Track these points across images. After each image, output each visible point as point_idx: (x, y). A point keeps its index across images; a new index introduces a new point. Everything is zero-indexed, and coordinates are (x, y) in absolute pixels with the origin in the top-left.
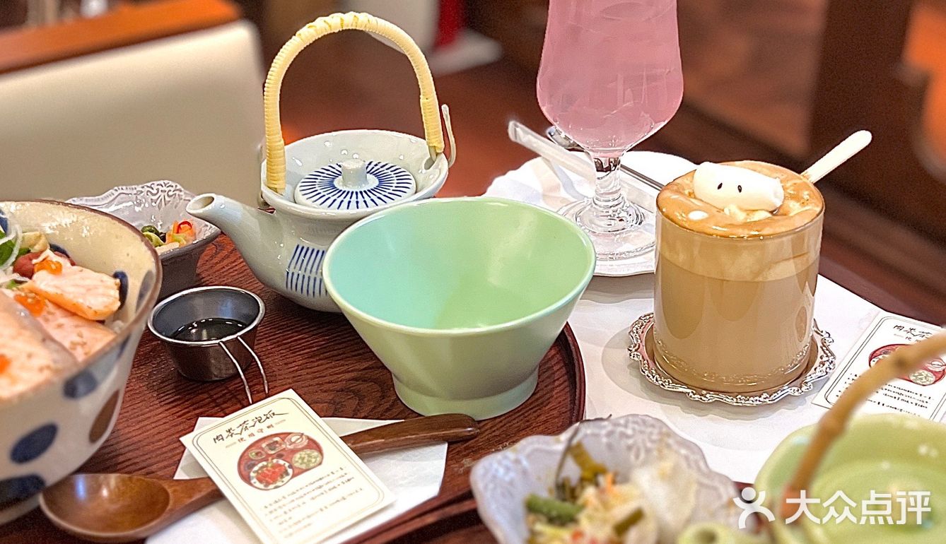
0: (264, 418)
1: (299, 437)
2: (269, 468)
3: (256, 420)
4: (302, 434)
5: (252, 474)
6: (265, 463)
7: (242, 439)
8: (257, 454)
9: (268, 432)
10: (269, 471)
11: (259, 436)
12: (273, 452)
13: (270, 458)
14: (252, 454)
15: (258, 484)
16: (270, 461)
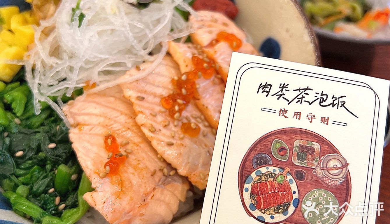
0: (330, 101)
1: (339, 165)
2: (275, 183)
3: (319, 96)
4: (347, 164)
5: (253, 175)
6: (277, 171)
7: (285, 111)
8: (282, 149)
9: (316, 127)
10: (272, 186)
11: (303, 124)
12: (297, 162)
13: (287, 169)
14: (276, 146)
15: (247, 195)
16: (284, 173)
